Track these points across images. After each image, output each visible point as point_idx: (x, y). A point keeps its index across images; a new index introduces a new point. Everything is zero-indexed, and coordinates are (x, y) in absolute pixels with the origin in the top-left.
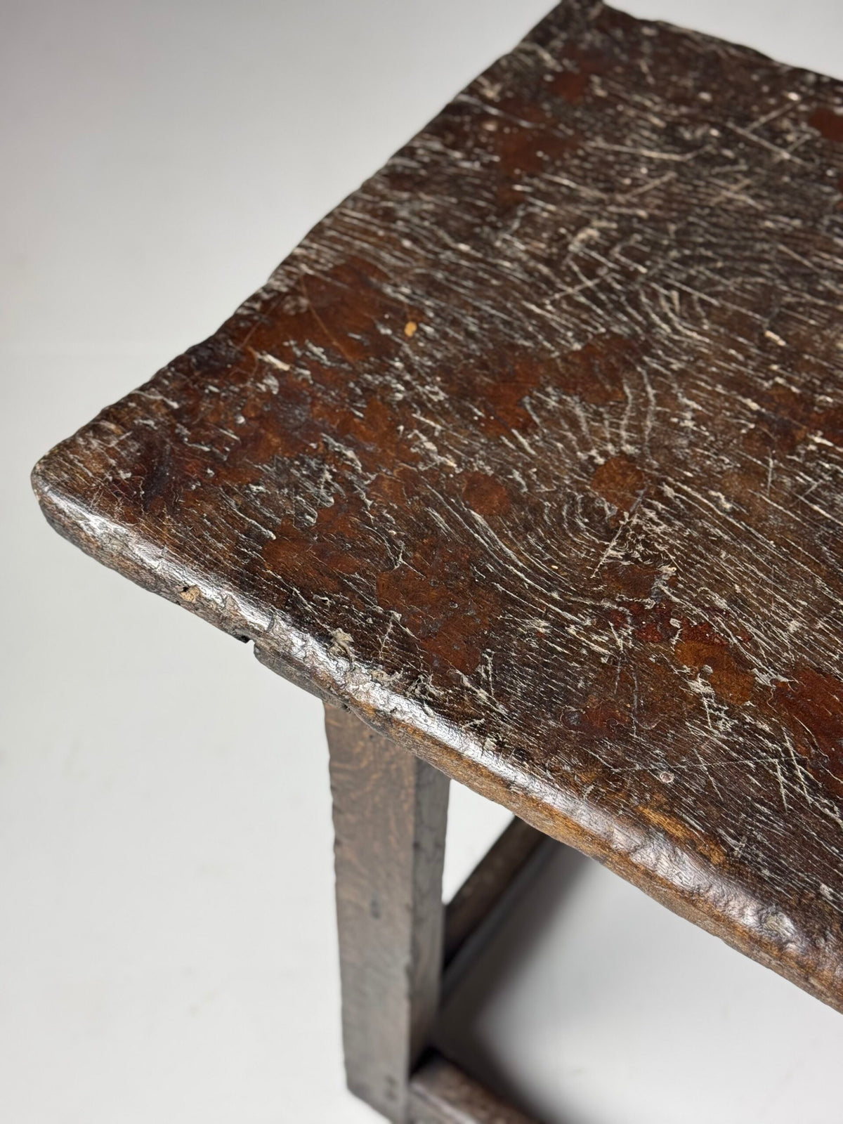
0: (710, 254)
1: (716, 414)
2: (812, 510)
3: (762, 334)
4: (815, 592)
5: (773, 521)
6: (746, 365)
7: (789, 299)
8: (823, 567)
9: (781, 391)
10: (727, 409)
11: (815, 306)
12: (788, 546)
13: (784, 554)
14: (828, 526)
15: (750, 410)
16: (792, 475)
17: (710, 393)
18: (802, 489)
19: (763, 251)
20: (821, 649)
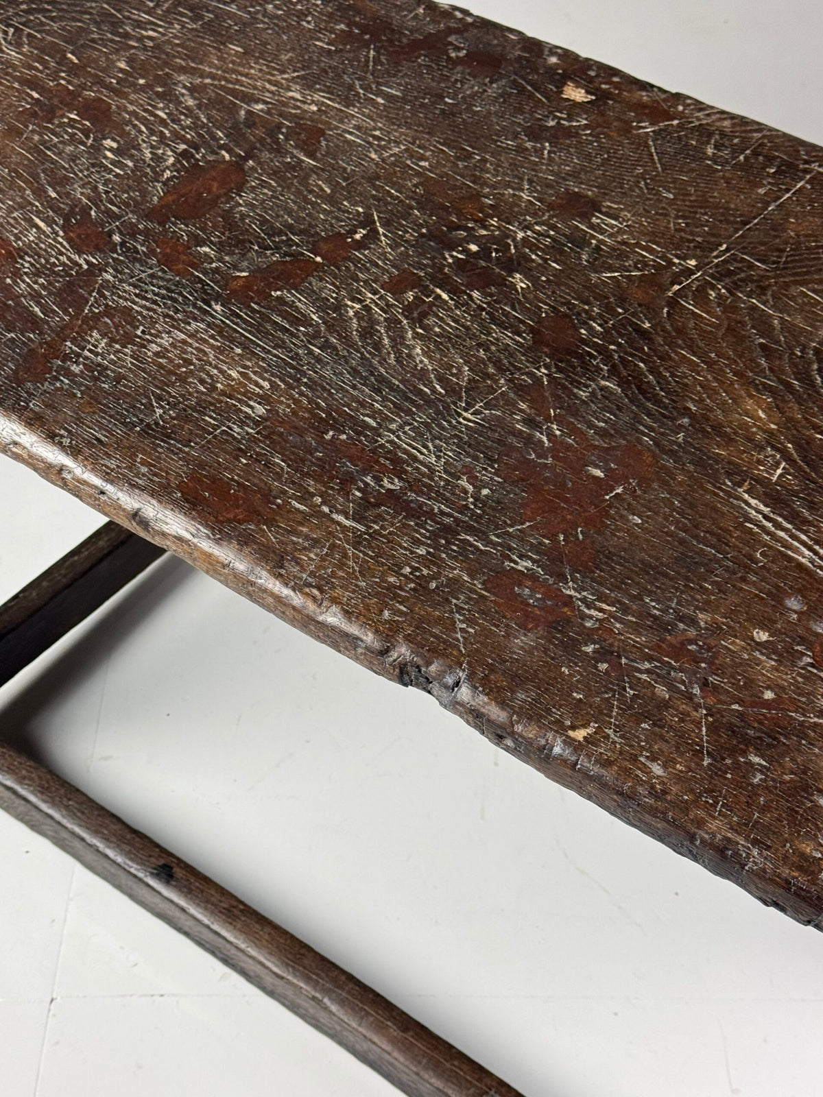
0: (50, 7)
1: (5, 99)
2: (46, 153)
3: (65, 56)
4: (22, 197)
5: (14, 159)
6: (41, 72)
7: (95, 36)
8: (36, 185)
9: (60, 88)
10: (15, 96)
11: (112, 41)
12: (16, 172)
13: (12, 177)
14: (52, 163)
15: (32, 98)
16: (40, 134)
17: (7, 87)
18: (44, 143)
19: (91, 7)
20: (8, 227)
